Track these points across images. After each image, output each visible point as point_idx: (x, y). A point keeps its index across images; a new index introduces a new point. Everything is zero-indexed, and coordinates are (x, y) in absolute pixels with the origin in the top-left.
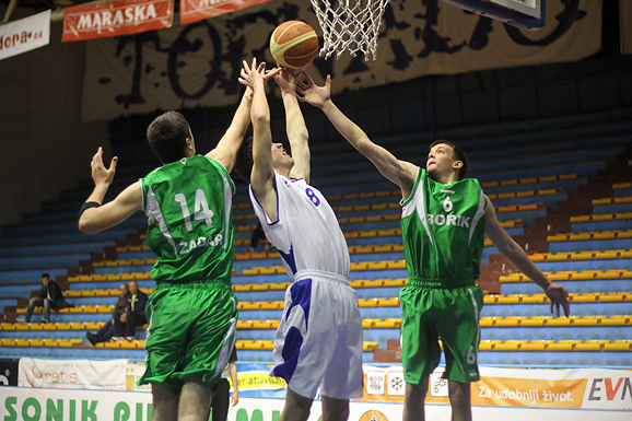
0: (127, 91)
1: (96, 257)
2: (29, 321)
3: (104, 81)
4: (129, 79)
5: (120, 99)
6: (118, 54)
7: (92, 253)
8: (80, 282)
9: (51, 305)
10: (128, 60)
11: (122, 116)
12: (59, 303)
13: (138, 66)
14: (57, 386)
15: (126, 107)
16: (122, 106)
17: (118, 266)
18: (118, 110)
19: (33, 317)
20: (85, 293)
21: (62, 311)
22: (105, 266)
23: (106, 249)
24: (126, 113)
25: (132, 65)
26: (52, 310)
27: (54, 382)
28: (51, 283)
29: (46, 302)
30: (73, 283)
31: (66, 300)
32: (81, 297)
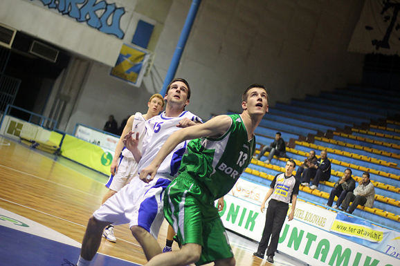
0: (380, 38)
1: (320, 134)
2: (259, 159)
3: (368, 28)
4: (384, 30)
5: (375, 42)
6: (382, 13)
7: (318, 131)
8: (302, 146)
9: (276, 153)
10: (387, 18)
11: (373, 53)
12: (281, 154)
13: (392, 24)
14: (247, 199)
15: (377, 48)
16: (375, 47)
17: (329, 143)
18: (372, 49)
19: (263, 158)
20: (300, 153)
21: (281, 159)
22: (321, 141)
23: (328, 131)
24: (376, 52)
25: (389, 22)
26: (275, 156)
27: (247, 196)
28: (280, 139)
29: (273, 150)
30: (298, 145)
31: (287, 153)
32: (297, 154)
